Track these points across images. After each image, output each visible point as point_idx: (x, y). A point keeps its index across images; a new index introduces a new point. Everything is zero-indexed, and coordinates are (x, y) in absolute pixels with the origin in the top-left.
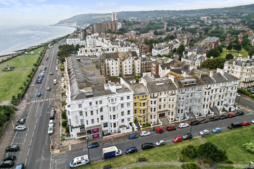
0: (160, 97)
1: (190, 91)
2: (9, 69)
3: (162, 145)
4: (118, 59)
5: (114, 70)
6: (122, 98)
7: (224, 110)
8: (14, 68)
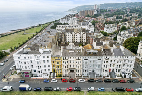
0: (70, 59)
1: (92, 58)
2: (25, 33)
4: (73, 33)
6: (44, 57)
7: (121, 76)
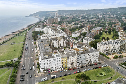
0: (71, 58)
1: (81, 56)
2: (13, 43)
3: (70, 74)
4: (57, 40)
5: (56, 44)
7: (94, 62)
8: (15, 43)
